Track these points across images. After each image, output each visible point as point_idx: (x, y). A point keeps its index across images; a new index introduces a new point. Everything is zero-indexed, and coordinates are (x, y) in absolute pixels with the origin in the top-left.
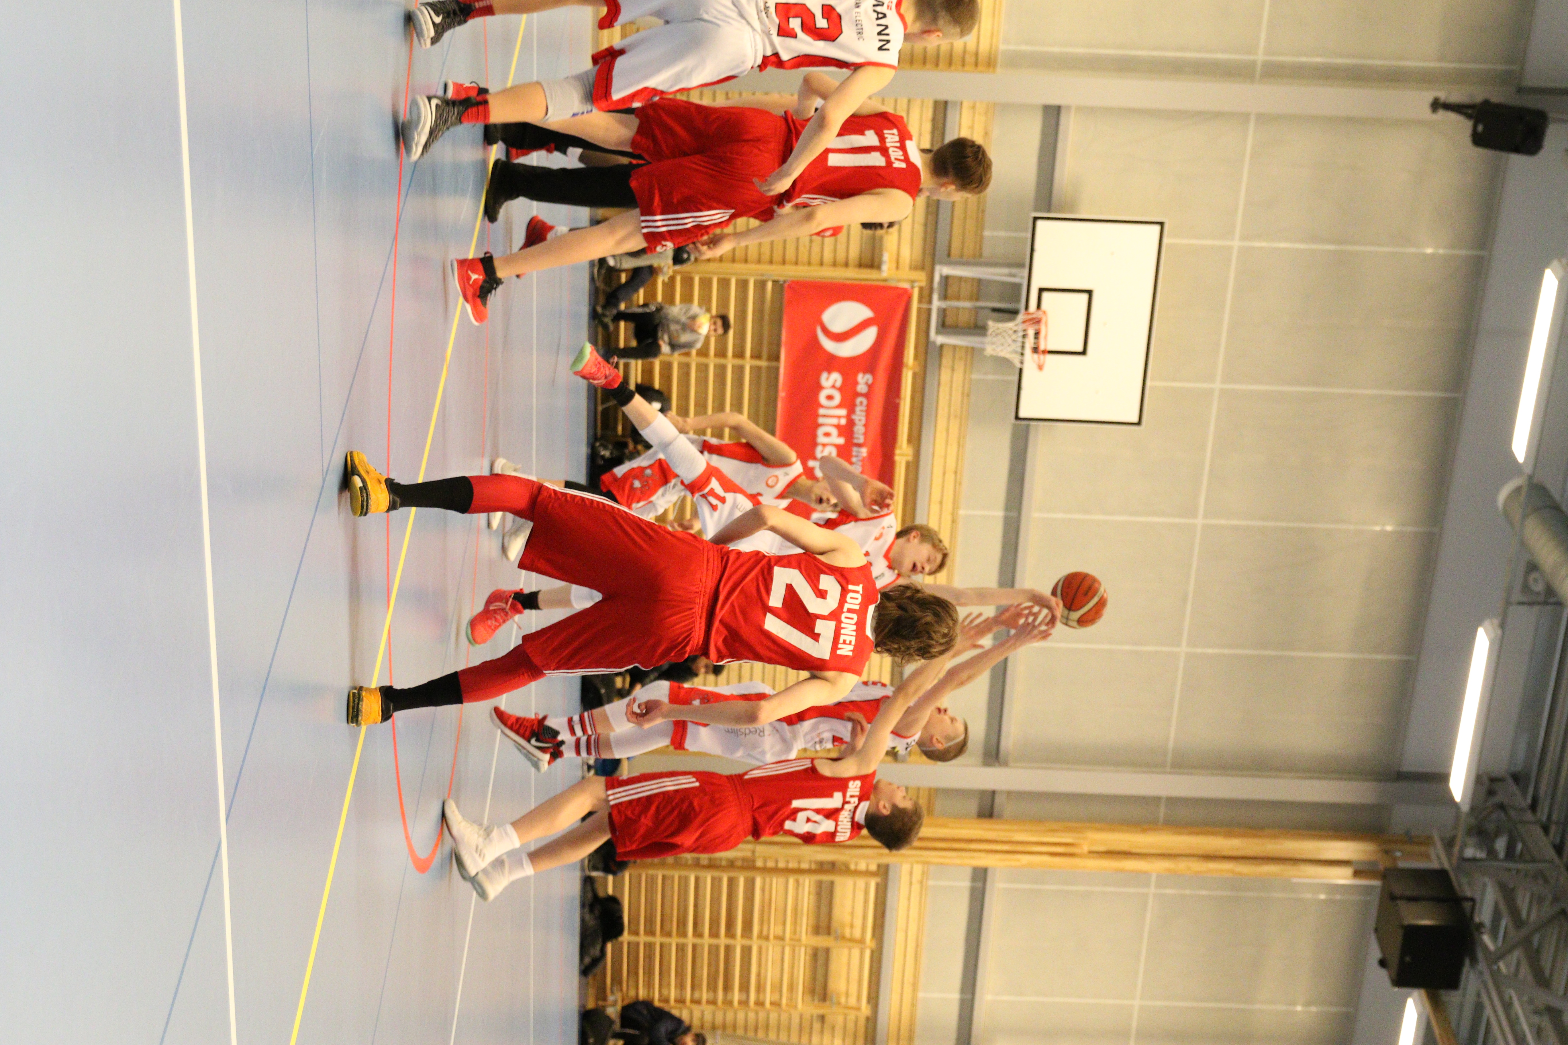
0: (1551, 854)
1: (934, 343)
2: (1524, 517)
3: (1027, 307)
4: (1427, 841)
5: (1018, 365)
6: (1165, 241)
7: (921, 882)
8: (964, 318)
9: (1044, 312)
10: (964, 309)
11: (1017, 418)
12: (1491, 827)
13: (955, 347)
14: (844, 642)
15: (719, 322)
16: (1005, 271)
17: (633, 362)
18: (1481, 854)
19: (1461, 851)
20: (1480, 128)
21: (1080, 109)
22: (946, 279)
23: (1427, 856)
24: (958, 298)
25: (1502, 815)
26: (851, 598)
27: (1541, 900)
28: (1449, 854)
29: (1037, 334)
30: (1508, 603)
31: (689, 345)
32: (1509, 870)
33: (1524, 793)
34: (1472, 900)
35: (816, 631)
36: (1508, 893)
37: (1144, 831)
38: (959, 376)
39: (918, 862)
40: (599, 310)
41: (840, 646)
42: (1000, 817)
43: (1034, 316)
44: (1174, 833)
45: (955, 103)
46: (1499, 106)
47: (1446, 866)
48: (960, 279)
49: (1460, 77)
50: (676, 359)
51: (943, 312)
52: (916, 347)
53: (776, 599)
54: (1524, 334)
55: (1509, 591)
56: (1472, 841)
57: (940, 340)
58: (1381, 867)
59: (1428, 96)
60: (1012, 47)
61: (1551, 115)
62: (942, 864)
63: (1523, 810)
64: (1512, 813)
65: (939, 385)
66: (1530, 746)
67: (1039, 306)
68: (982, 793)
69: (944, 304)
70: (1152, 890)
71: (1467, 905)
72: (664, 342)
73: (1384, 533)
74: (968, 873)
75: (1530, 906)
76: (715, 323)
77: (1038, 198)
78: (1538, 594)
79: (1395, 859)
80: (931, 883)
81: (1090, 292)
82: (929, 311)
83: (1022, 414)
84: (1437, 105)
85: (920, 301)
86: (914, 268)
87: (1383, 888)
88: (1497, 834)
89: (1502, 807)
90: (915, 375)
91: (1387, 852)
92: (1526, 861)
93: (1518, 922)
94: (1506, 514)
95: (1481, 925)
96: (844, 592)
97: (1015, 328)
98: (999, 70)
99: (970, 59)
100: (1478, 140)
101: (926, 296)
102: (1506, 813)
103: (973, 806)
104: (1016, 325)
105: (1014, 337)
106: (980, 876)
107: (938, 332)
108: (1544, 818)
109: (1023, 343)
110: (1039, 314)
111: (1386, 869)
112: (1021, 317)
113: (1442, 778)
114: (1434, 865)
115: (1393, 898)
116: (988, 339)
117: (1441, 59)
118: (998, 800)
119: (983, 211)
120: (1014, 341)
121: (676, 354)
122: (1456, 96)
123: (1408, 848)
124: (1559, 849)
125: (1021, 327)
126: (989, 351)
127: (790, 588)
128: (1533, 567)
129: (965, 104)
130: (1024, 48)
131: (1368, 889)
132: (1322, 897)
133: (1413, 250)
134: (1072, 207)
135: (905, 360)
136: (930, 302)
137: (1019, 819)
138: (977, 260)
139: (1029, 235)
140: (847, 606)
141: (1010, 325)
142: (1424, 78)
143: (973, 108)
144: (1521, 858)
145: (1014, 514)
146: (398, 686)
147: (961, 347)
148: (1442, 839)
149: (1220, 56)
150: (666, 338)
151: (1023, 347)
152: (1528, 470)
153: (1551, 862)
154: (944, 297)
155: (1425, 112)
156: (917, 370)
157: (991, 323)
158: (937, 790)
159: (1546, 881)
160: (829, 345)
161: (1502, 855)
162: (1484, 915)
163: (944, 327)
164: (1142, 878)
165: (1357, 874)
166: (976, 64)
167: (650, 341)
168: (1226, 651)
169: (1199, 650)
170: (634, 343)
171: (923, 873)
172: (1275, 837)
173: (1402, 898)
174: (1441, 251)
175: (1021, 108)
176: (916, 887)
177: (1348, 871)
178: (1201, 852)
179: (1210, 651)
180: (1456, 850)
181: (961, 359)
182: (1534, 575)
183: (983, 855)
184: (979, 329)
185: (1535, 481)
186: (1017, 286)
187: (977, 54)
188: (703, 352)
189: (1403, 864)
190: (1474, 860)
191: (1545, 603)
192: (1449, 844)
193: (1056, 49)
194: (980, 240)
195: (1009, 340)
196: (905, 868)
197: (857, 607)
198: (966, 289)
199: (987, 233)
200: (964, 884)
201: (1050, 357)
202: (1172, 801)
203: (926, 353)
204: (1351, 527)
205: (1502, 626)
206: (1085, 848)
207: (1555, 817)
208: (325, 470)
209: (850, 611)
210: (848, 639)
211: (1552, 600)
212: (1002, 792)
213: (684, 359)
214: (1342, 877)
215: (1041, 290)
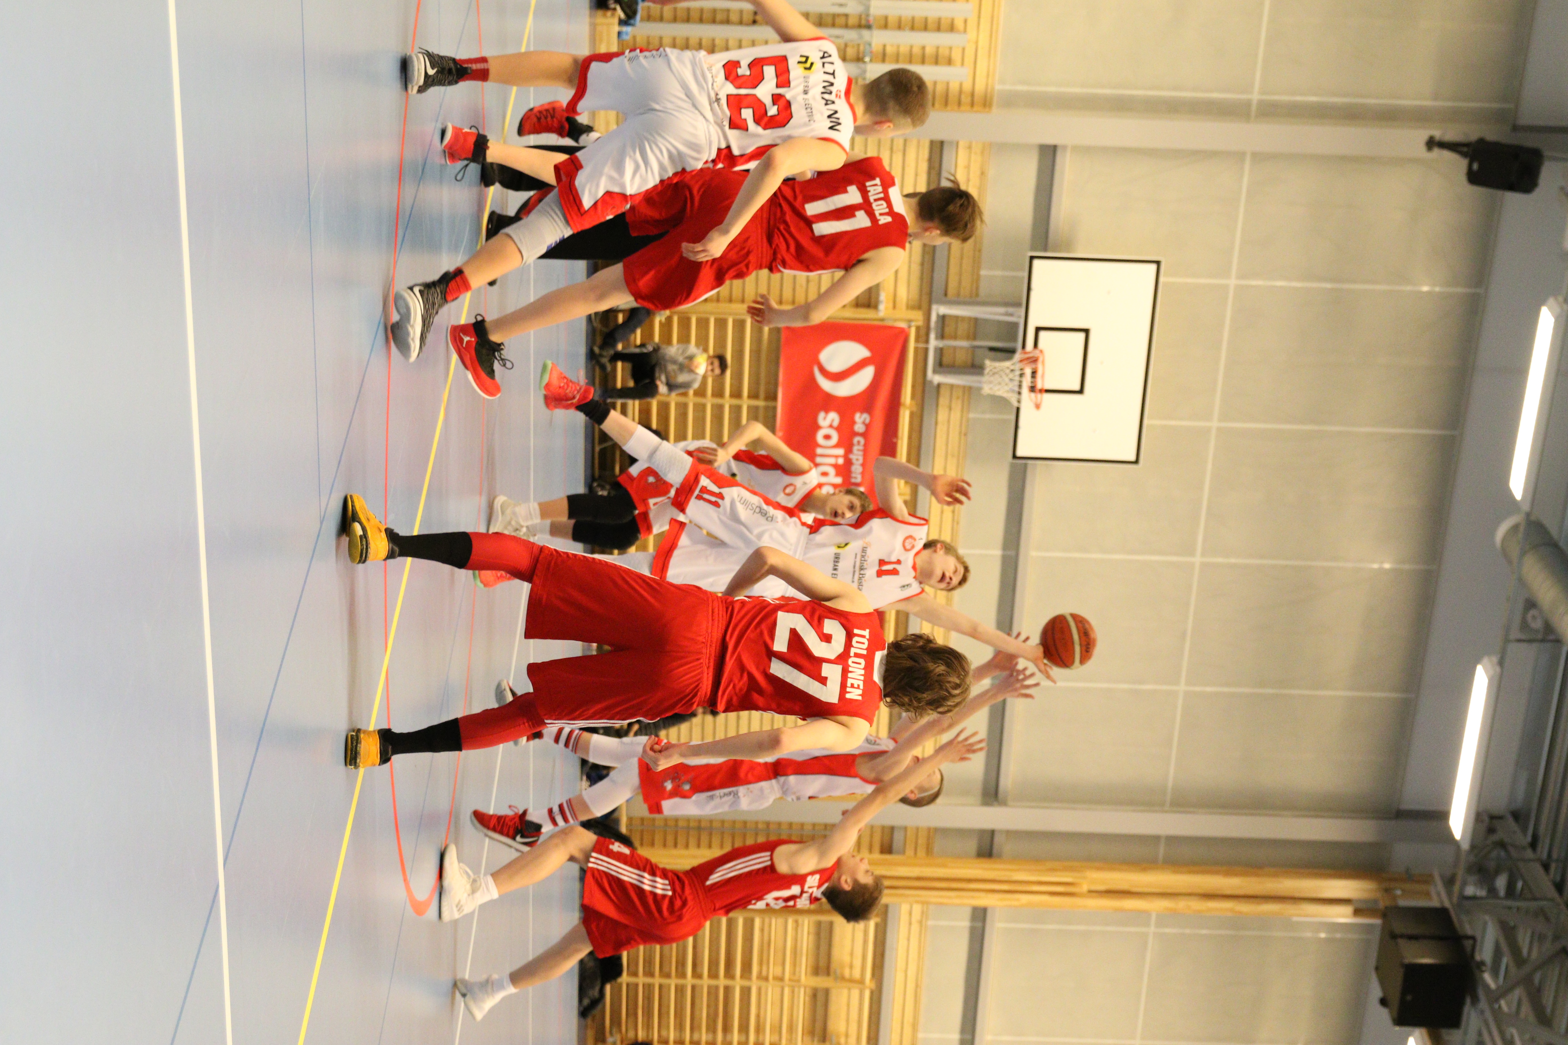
0: (1552, 893)
1: (931, 382)
2: (1523, 553)
3: (1024, 346)
4: (1427, 879)
5: (1016, 404)
6: (1162, 279)
7: (920, 922)
8: (961, 358)
9: (1041, 351)
10: (961, 348)
11: (1015, 456)
12: (1492, 865)
13: (952, 386)
14: (852, 686)
15: (717, 363)
16: (1002, 310)
17: (630, 402)
18: (1482, 893)
19: (1462, 888)
20: (1475, 166)
21: (1077, 149)
22: (943, 319)
23: (1428, 894)
24: (955, 337)
25: (1503, 854)
26: (857, 642)
27: (1541, 938)
28: (1450, 894)
29: (1034, 374)
30: (1507, 641)
31: (686, 385)
32: (1510, 908)
33: (1524, 830)
34: (1473, 938)
35: (823, 675)
36: (1508, 931)
37: (1144, 870)
38: (956, 415)
39: (917, 902)
40: (596, 350)
41: (848, 690)
42: (1000, 856)
43: (1031, 355)
44: (1175, 872)
45: (951, 143)
46: (1496, 144)
47: (1447, 904)
48: (956, 318)
49: (1452, 116)
50: (674, 399)
51: (940, 352)
52: (913, 386)
53: (780, 644)
54: (1520, 372)
55: (1508, 629)
56: (1472, 879)
57: (937, 379)
58: (1381, 905)
59: (1423, 135)
60: (1008, 87)
61: (1547, 153)
62: (941, 904)
63: (1524, 848)
64: (1514, 853)
65: (936, 423)
66: (1531, 781)
67: (1036, 345)
68: (982, 833)
69: (941, 344)
70: (1152, 929)
71: (1468, 944)
72: (662, 382)
73: (1381, 571)
74: (967, 913)
75: (1531, 943)
76: (712, 364)
77: (1034, 236)
78: (1537, 631)
79: (1395, 898)
80: (930, 923)
81: (1086, 331)
82: (926, 350)
83: (1019, 453)
84: (1431, 144)
85: (917, 340)
86: (910, 307)
87: (1384, 927)
88: (1497, 872)
89: (1502, 845)
90: (912, 415)
91: (1387, 890)
92: (1525, 899)
93: (1519, 960)
94: (1504, 552)
95: (1482, 963)
96: (850, 636)
97: (1012, 367)
98: (995, 110)
99: (965, 99)
100: (1474, 178)
101: (923, 335)
102: (1506, 850)
103: (972, 846)
104: (1013, 364)
105: (1011, 376)
106: (980, 915)
107: (935, 372)
108: (1545, 856)
109: (1020, 382)
110: (1036, 353)
111: (1386, 908)
112: (1018, 356)
113: (1442, 816)
114: (1435, 903)
115: (1394, 936)
116: (985, 378)
117: (1436, 98)
118: (998, 839)
119: (980, 251)
120: (1011, 380)
121: (673, 394)
122: (1452, 134)
123: (1408, 886)
124: (1559, 887)
125: (1017, 367)
126: (987, 390)
127: (794, 634)
128: (1531, 604)
129: (961, 144)
130: (1020, 88)
131: (1368, 928)
132: (1323, 935)
133: (1409, 288)
134: (1069, 246)
135: (902, 400)
136: (927, 341)
137: (1020, 859)
138: (974, 299)
139: (1026, 274)
140: (853, 651)
141: (1007, 364)
142: (1419, 117)
143: (970, 147)
144: (1521, 897)
145: (1012, 553)
146: (397, 729)
147: (958, 386)
148: (1442, 877)
149: (1215, 95)
150: (663, 378)
151: (1020, 386)
152: (1526, 508)
153: (1552, 900)
154: (941, 336)
155: (1421, 151)
156: (915, 409)
157: (988, 363)
158: (937, 830)
159: (1547, 919)
160: (826, 385)
161: (1502, 893)
162: (1485, 954)
163: (941, 366)
164: (1142, 917)
165: (1357, 912)
166: (972, 104)
167: (647, 381)
168: (1226, 690)
169: (1198, 689)
170: (631, 384)
171: (923, 913)
172: (1275, 875)
173: (1402, 936)
174: (1437, 289)
175: (1018, 148)
176: (915, 927)
177: (1348, 910)
178: (1201, 891)
179: (1209, 689)
180: (1456, 888)
181: (958, 398)
182: (1533, 612)
183: (983, 894)
184: (976, 368)
185: (1533, 518)
186: (1015, 325)
187: (972, 95)
188: (701, 392)
189: (1403, 903)
190: (1474, 898)
191: (1543, 641)
192: (1449, 882)
193: (1052, 89)
194: (976, 280)
195: (1007, 380)
196: (905, 908)
197: (865, 652)
198: (963, 328)
199: (983, 272)
200: (964, 923)
201: (1047, 396)
202: (1172, 840)
203: (923, 391)
204: (1350, 565)
205: (1501, 663)
206: (1085, 888)
207: (1555, 856)
208: (322, 513)
209: (857, 655)
210: (856, 683)
211: (1551, 637)
212: (1001, 831)
213: (682, 399)
214: (1342, 915)
215: (1038, 330)
